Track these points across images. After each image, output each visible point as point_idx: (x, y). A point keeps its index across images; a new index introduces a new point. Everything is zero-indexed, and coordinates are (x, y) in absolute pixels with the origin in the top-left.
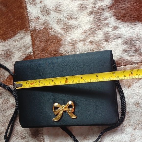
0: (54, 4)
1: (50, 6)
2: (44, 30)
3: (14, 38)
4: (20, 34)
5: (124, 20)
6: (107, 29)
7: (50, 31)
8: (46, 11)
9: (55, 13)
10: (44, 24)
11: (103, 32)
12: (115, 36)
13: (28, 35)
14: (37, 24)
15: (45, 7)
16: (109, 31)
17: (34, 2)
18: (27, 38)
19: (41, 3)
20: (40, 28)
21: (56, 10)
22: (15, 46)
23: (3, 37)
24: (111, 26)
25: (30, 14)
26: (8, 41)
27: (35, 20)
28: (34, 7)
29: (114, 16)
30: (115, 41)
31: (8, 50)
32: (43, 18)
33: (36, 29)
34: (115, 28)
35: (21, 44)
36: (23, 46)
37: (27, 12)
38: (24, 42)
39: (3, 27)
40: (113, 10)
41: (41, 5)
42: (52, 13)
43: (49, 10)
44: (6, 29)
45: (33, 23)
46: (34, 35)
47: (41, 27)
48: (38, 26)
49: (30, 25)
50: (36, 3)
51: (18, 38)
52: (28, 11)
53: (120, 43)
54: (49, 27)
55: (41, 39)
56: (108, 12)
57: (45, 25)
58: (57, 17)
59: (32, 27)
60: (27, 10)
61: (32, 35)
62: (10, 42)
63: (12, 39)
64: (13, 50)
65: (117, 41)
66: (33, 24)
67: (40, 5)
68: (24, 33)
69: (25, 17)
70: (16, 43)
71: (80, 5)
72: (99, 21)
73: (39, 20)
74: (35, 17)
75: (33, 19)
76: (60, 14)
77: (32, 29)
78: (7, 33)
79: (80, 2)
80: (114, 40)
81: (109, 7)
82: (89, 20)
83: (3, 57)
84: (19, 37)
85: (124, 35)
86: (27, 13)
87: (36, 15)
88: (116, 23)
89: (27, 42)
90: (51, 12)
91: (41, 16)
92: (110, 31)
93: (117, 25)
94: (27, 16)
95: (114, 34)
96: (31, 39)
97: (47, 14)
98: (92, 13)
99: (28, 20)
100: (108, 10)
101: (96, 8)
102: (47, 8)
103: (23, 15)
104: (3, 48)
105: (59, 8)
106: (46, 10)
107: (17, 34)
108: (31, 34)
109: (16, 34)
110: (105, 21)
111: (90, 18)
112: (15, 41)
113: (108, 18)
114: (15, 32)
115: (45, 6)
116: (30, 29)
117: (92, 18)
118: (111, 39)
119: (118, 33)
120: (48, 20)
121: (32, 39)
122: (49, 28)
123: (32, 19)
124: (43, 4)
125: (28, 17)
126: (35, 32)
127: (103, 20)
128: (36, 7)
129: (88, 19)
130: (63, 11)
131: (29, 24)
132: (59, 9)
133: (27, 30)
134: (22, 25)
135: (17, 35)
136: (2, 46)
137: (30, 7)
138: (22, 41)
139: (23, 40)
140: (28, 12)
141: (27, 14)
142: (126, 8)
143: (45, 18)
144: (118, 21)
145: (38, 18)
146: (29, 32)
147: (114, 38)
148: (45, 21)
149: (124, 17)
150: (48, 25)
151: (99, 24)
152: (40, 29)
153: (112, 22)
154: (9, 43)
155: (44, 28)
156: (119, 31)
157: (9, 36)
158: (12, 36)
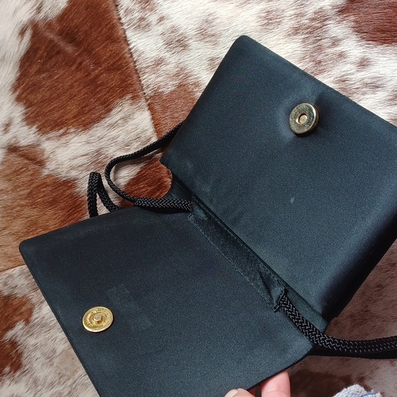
0: (195, 19)
1: (185, 27)
2: (179, 90)
3: (108, 121)
4: (120, 108)
5: (385, 40)
6: (343, 70)
7: (196, 92)
8: (178, 43)
9: (200, 45)
10: (177, 75)
11: (332, 79)
12: (366, 85)
13: (140, 108)
14: (160, 79)
15: (173, 32)
16: (349, 74)
17: (144, 23)
18: (140, 117)
19: (162, 22)
20: (169, 87)
21: (202, 35)
22: (113, 138)
23: (80, 120)
24: (353, 59)
25: (138, 53)
26: (95, 129)
27: (154, 68)
28: (146, 34)
29: (356, 33)
30: (367, 96)
31: (97, 151)
32: (173, 61)
33: (160, 91)
34: (363, 64)
35: (128, 133)
36: (134, 138)
37: (130, 49)
38: (133, 127)
39: (75, 96)
40: (352, 18)
41: (162, 26)
42: (193, 44)
43: (185, 38)
44: (84, 98)
45: (150, 77)
46: (157, 107)
47: (171, 83)
48: (162, 84)
49: (142, 82)
50: (148, 25)
51: (118, 117)
52: (131, 47)
53: (380, 102)
54: (191, 80)
55: (176, 115)
56: (339, 22)
57: (180, 77)
58: (209, 53)
59: (148, 87)
60: (129, 45)
61: (151, 108)
62: (98, 130)
63: (103, 122)
64: (111, 151)
65: (373, 96)
66: (149, 80)
67: (160, 29)
68: (132, 104)
69: (127, 63)
70: (114, 133)
71: (264, 15)
72: (320, 49)
73: (164, 68)
74: (152, 60)
75: (147, 67)
76: (216, 44)
77: (148, 92)
78: (87, 108)
79: (263, 6)
80: (364, 94)
81: (339, 11)
82: (291, 51)
83: (88, 171)
84: (121, 115)
85: (389, 79)
86: (131, 53)
87: (154, 54)
88: (365, 50)
89: (141, 127)
90: (191, 41)
91: (168, 55)
92: (350, 72)
93: (368, 55)
94: (131, 59)
95: (363, 79)
96: (150, 117)
97: (182, 48)
98: (296, 31)
99: (136, 70)
100: (339, 18)
101: (306, 17)
102: (180, 32)
103: (120, 59)
104: (84, 148)
105: (210, 29)
106: (177, 39)
107: (114, 108)
108: (149, 105)
109: (111, 110)
110: (335, 49)
111: (295, 45)
112: (112, 126)
113: (340, 40)
114: (108, 105)
115: (174, 30)
116: (145, 94)
117: (299, 44)
118: (355, 93)
119: (373, 75)
120: (186, 63)
121: (153, 119)
122: (192, 85)
123: (144, 66)
124: (168, 24)
125: (135, 62)
126: (157, 98)
127: (329, 47)
128: (150, 33)
129: (289, 47)
130: (220, 35)
131: (140, 81)
132: (210, 31)
133: (138, 96)
134: (123, 85)
135: (114, 111)
136: (81, 144)
137: (135, 36)
138: (130, 125)
139: (131, 122)
140: (133, 50)
141: (132, 56)
142: (385, 9)
143: (177, 59)
144: (369, 44)
145: (159, 62)
146: (143, 100)
147: (364, 89)
148: (178, 67)
149: (383, 31)
150: (187, 76)
151: (320, 58)
152: (170, 89)
153: (354, 48)
154: (98, 135)
155: (180, 86)
156: (374, 70)
157: (93, 116)
158: (100, 114)
